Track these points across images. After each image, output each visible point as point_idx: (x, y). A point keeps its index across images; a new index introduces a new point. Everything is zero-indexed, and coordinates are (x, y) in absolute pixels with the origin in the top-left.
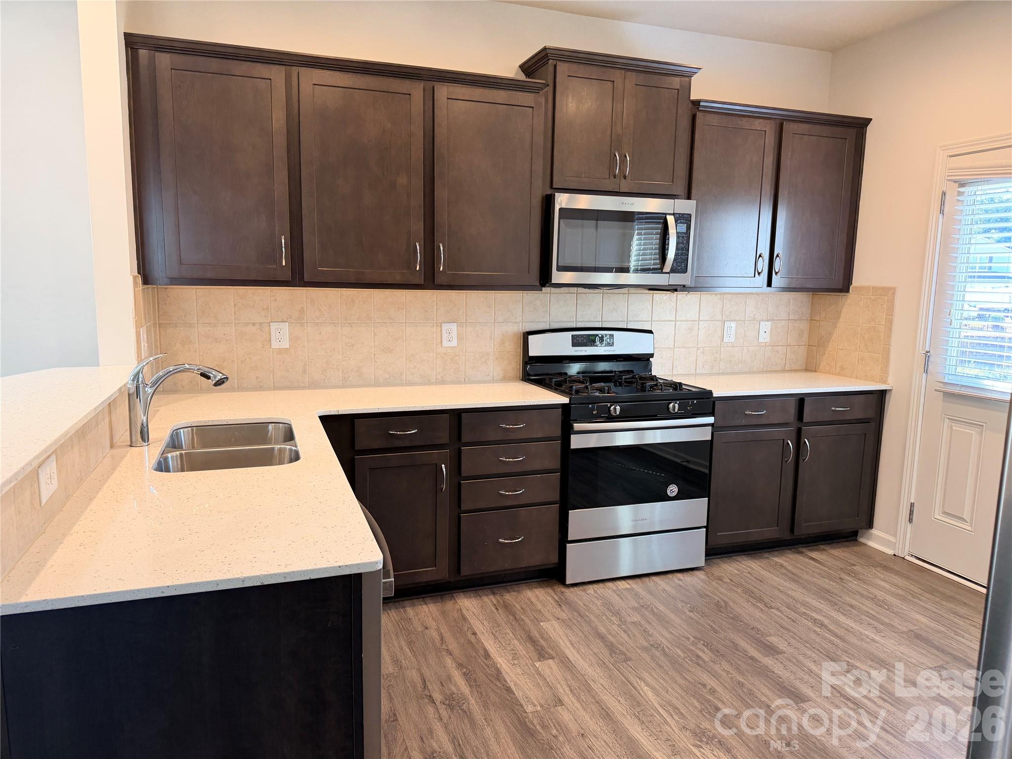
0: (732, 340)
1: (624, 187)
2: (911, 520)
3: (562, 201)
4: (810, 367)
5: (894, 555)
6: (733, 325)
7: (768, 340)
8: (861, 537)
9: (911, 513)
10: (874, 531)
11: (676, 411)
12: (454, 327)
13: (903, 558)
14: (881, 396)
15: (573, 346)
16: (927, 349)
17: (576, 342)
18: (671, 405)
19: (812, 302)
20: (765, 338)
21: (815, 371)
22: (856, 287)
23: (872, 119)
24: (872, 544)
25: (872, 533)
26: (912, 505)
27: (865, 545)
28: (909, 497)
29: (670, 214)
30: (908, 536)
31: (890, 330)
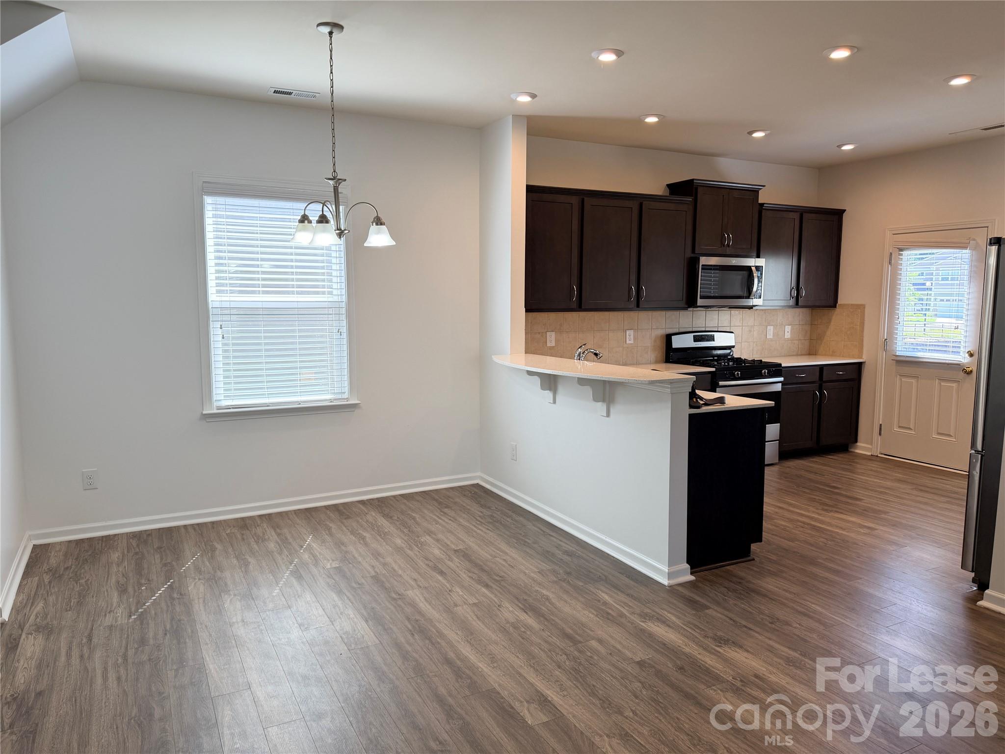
0: (771, 337)
1: (728, 252)
2: (880, 434)
3: (704, 261)
4: (812, 352)
5: (872, 455)
6: (772, 327)
7: (789, 337)
8: (851, 448)
9: (880, 429)
10: (858, 444)
11: (766, 374)
12: (632, 332)
13: (877, 456)
14: (859, 366)
15: (694, 341)
16: (885, 338)
17: (696, 339)
18: (763, 371)
19: (812, 314)
20: (788, 335)
21: (816, 355)
22: (840, 305)
23: (846, 210)
24: (857, 451)
25: (857, 445)
26: (881, 425)
27: (854, 452)
28: (879, 421)
29: (753, 266)
30: (879, 443)
31: (863, 328)
